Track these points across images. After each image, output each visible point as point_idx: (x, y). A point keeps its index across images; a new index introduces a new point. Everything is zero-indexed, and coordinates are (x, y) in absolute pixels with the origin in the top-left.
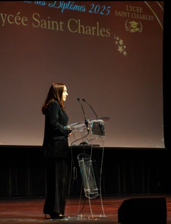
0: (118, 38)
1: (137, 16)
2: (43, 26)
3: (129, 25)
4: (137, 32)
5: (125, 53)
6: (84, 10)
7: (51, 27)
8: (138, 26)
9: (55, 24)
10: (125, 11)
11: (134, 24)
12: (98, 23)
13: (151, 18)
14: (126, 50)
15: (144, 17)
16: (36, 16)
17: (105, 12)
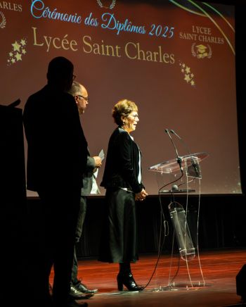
0: (184, 66)
1: (205, 39)
2: (96, 51)
3: (196, 49)
5: (193, 83)
6: (144, 32)
7: (106, 52)
8: (207, 51)
9: (110, 49)
10: (192, 33)
11: (202, 48)
12: (160, 47)
13: (220, 41)
14: (193, 79)
15: (213, 40)
16: (87, 40)
17: (168, 34)
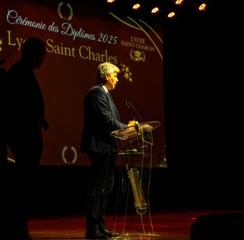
0: (124, 66)
1: (140, 47)
2: (57, 51)
3: (133, 54)
4: (141, 61)
5: (131, 80)
6: (94, 39)
7: (64, 53)
8: (142, 56)
9: (68, 50)
10: (130, 41)
11: (138, 54)
12: (106, 51)
13: (152, 49)
14: (132, 76)
15: (146, 48)
16: (50, 42)
17: (113, 41)
